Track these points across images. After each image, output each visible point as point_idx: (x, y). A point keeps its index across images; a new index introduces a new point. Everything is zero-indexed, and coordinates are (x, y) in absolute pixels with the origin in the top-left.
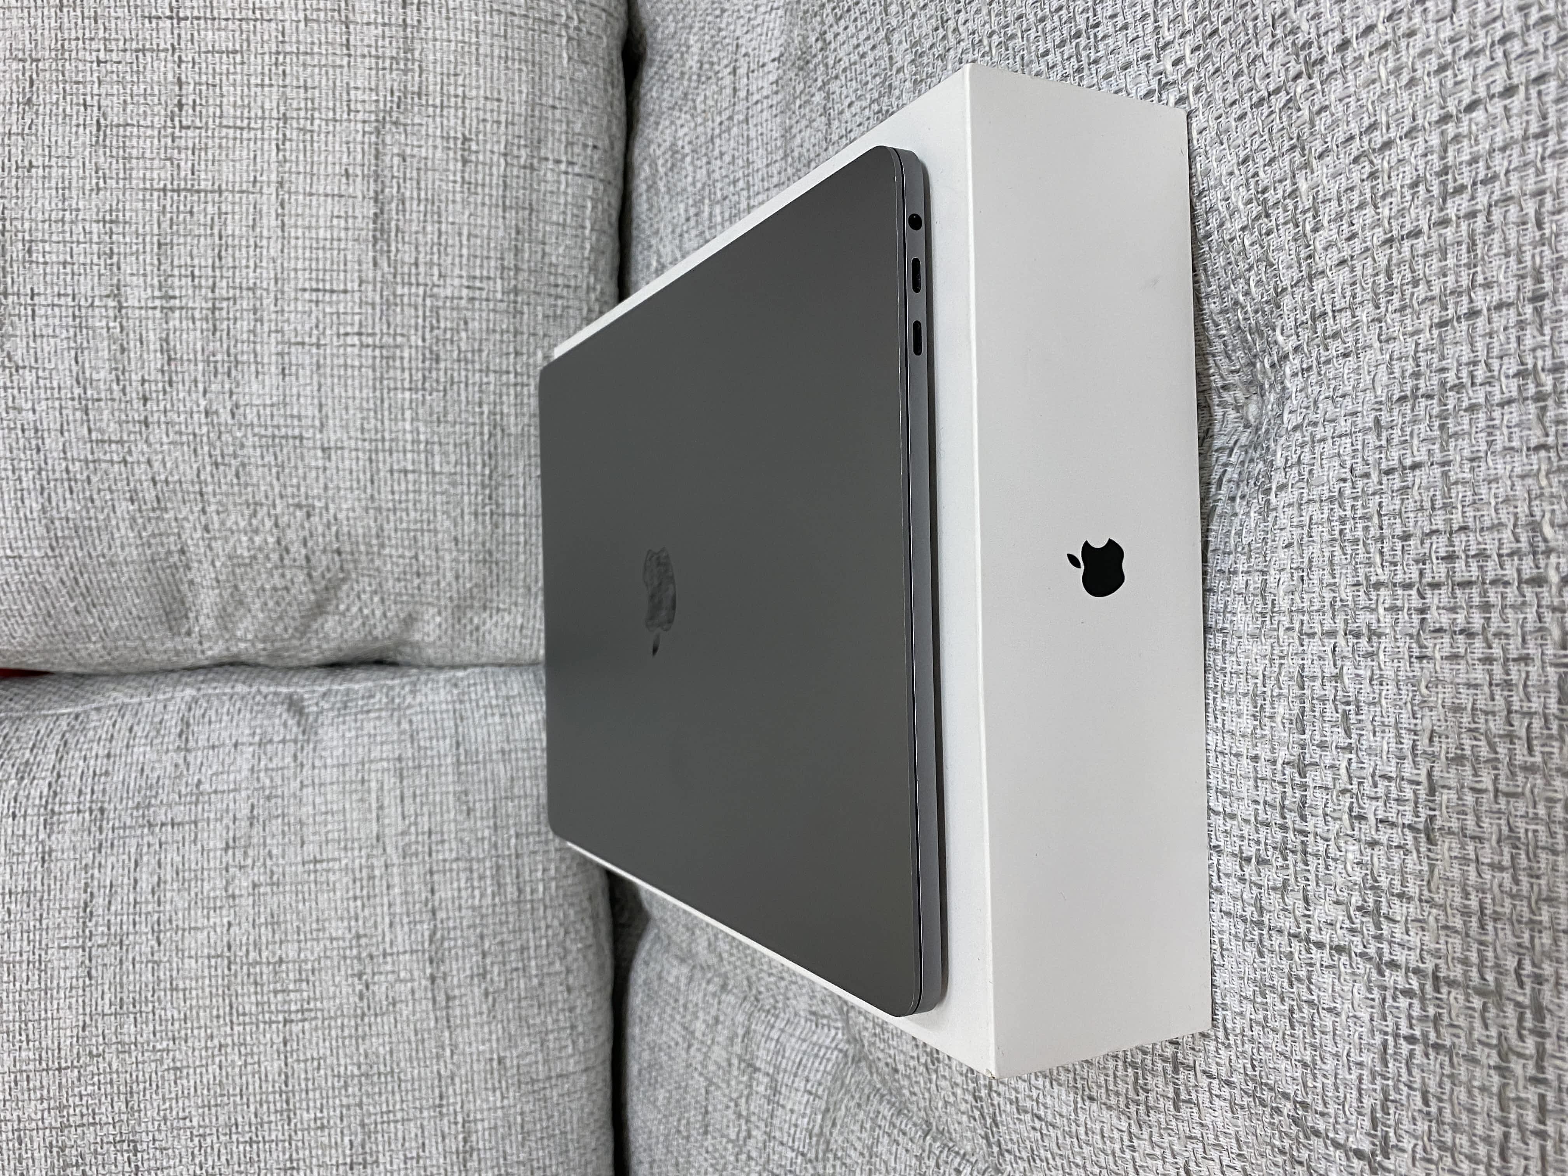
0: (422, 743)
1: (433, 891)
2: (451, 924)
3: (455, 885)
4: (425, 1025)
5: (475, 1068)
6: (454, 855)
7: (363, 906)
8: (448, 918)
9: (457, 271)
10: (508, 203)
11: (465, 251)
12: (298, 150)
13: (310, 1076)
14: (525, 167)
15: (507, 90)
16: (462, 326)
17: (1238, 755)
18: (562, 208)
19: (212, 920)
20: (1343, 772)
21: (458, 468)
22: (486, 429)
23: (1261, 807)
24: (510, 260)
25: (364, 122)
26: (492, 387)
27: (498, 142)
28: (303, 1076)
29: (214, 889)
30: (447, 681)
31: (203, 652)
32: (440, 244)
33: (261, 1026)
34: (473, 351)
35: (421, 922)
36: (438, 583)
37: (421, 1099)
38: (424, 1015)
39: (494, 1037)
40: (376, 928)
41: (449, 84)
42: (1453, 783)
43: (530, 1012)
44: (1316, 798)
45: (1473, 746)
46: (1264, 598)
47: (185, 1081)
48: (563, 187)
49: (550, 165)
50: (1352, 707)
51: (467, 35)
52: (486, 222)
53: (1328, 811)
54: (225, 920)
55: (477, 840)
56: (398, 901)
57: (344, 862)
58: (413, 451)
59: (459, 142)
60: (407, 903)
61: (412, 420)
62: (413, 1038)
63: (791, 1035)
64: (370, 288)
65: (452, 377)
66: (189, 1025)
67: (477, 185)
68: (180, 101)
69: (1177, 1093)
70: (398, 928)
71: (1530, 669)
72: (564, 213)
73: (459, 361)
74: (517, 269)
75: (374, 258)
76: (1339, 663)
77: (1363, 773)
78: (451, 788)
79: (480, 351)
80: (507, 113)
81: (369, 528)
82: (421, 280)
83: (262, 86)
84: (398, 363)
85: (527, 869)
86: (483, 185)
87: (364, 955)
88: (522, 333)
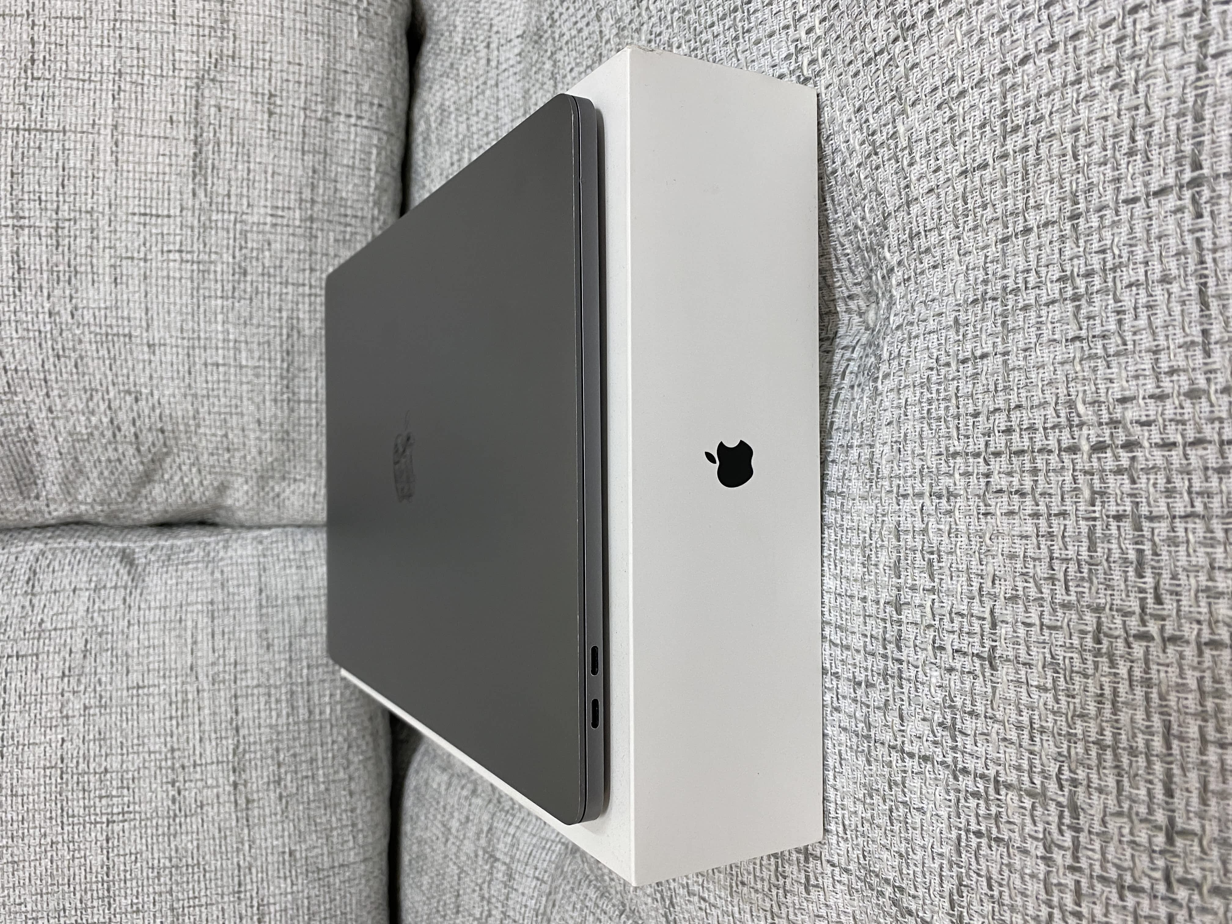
0: (231, 590)
1: (237, 713)
2: (252, 739)
3: (256, 707)
4: (228, 825)
5: (270, 859)
6: (255, 682)
7: (178, 724)
8: (250, 735)
9: (262, 203)
10: (306, 148)
11: (269, 186)
12: (131, 100)
13: (128, 868)
14: (321, 120)
15: (306, 57)
16: (266, 247)
17: (851, 597)
18: (351, 154)
19: (48, 737)
20: (928, 610)
21: (261, 363)
22: (285, 331)
23: (868, 640)
24: (307, 194)
25: (186, 78)
26: (290, 297)
27: (299, 98)
28: (122, 868)
29: (51, 711)
30: (254, 539)
31: (50, 513)
32: (248, 180)
33: (88, 825)
34: (275, 267)
35: (227, 738)
36: (244, 457)
37: (222, 886)
38: (227, 816)
39: (286, 833)
40: (188, 743)
41: (258, 50)
42: (1009, 619)
43: (318, 813)
44: (909, 632)
45: (1024, 588)
46: (872, 467)
47: (21, 873)
48: (352, 137)
49: (342, 118)
50: (935, 556)
51: (273, 10)
52: (287, 163)
53: (918, 642)
54: (60, 737)
55: (275, 670)
56: (207, 721)
57: (162, 688)
58: (223, 348)
59: (266, 97)
60: (215, 722)
61: (224, 323)
62: (217, 835)
63: (525, 831)
64: (190, 214)
65: (257, 288)
66: (26, 825)
67: (280, 133)
68: (32, 57)
69: (807, 878)
70: (207, 743)
71: (1067, 522)
72: (354, 157)
73: (263, 275)
74: (313, 202)
75: (194, 190)
76: (926, 519)
77: (943, 611)
78: (254, 627)
79: (281, 267)
80: (306, 75)
81: (188, 412)
82: (232, 208)
83: (102, 46)
84: (212, 276)
85: (316, 694)
86: (286, 133)
87: (177, 765)
88: (316, 254)
